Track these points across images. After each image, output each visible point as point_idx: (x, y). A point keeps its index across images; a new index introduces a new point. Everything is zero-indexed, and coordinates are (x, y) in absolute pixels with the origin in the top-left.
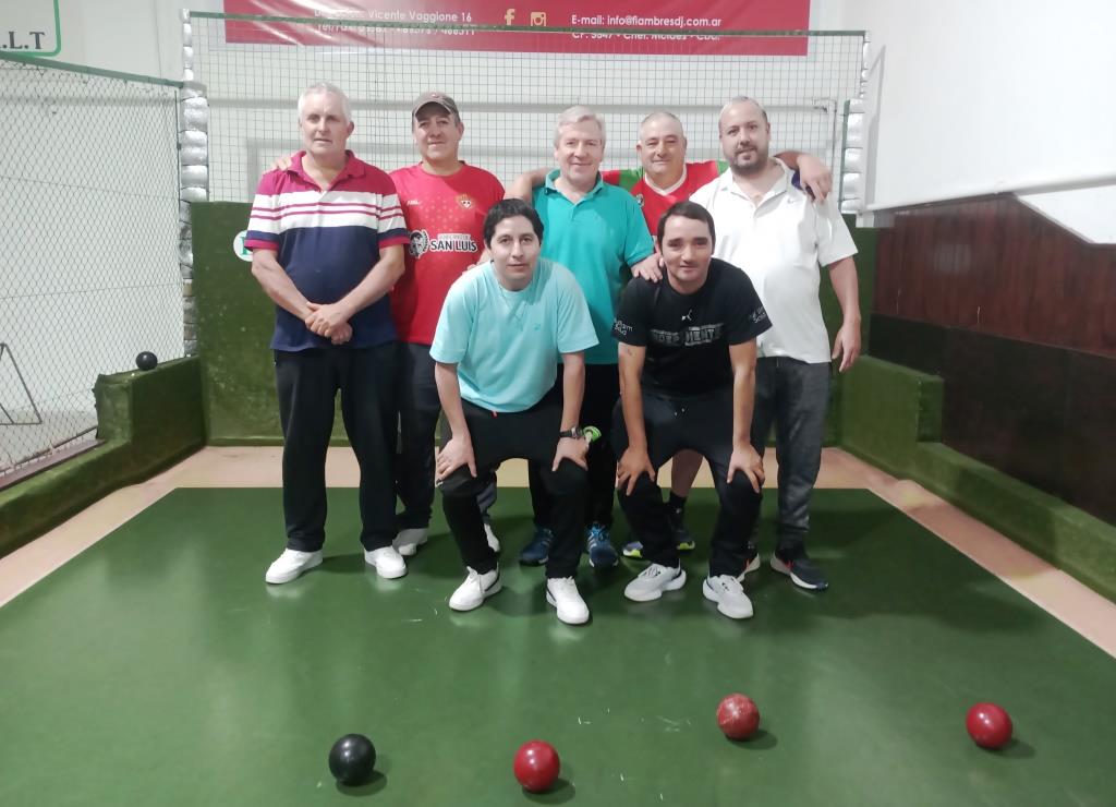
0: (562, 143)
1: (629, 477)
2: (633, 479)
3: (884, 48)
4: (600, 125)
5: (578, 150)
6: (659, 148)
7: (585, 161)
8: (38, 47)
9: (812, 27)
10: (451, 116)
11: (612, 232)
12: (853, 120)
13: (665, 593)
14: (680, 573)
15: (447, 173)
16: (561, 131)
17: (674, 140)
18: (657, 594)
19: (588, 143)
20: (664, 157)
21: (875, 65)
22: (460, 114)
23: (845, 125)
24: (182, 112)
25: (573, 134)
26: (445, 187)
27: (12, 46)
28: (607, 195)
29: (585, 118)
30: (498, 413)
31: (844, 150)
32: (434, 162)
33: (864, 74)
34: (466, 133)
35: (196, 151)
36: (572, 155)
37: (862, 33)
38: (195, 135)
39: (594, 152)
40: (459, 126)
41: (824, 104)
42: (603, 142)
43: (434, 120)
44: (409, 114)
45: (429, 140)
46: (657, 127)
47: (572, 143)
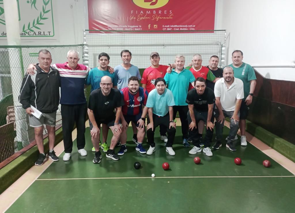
0: (176, 62)
1: (192, 128)
2: (193, 128)
3: (230, 33)
4: (184, 58)
5: (180, 63)
6: (197, 62)
7: (181, 65)
8: (49, 35)
9: (215, 29)
10: (158, 57)
11: (186, 79)
12: (223, 48)
13: (197, 153)
14: (200, 149)
15: (157, 67)
16: (176, 59)
17: (200, 61)
18: (195, 153)
19: (182, 61)
20: (197, 64)
21: (228, 37)
22: (160, 56)
23: (222, 49)
24: (83, 50)
25: (179, 60)
26: (157, 70)
27: (44, 35)
28: (185, 71)
29: (181, 57)
30: (160, 116)
31: (221, 55)
32: (155, 66)
33: (225, 39)
34: (160, 60)
35: (86, 58)
36: (178, 64)
37: (225, 30)
38: (86, 55)
39: (183, 63)
40: (159, 58)
41: (217, 43)
42: (184, 61)
43: (155, 57)
44: (149, 57)
45: (154, 61)
46: (196, 58)
47: (178, 61)
